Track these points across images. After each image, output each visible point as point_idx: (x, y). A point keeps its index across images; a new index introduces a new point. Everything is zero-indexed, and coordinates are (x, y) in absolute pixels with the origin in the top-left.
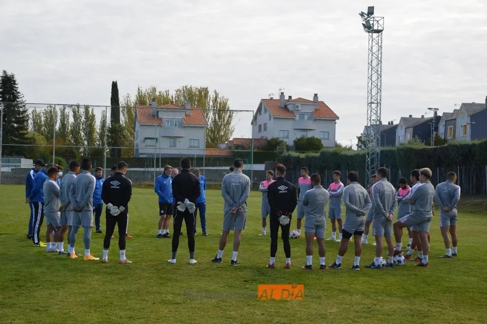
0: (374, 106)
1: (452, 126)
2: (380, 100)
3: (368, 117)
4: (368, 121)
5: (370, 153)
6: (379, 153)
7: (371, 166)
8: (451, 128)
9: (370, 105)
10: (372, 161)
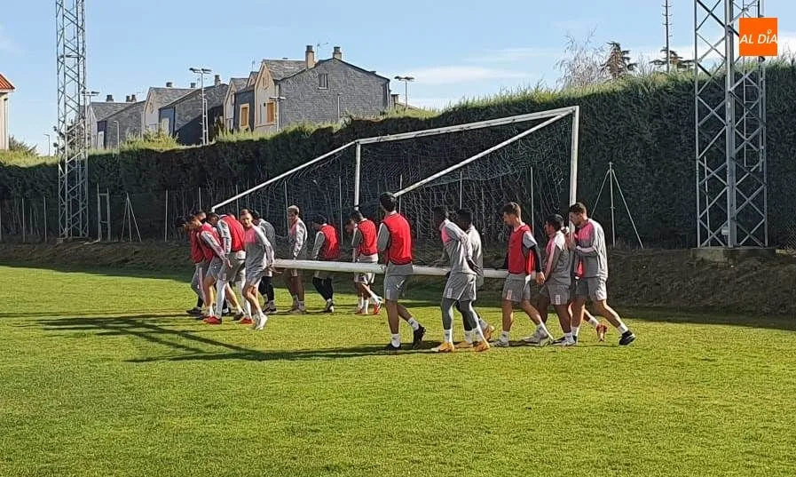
0: (70, 62)
1: (247, 105)
2: (83, 49)
3: (60, 86)
4: (60, 93)
5: (67, 162)
6: (86, 163)
7: (69, 188)
8: (246, 108)
9: (61, 60)
10: (72, 178)
